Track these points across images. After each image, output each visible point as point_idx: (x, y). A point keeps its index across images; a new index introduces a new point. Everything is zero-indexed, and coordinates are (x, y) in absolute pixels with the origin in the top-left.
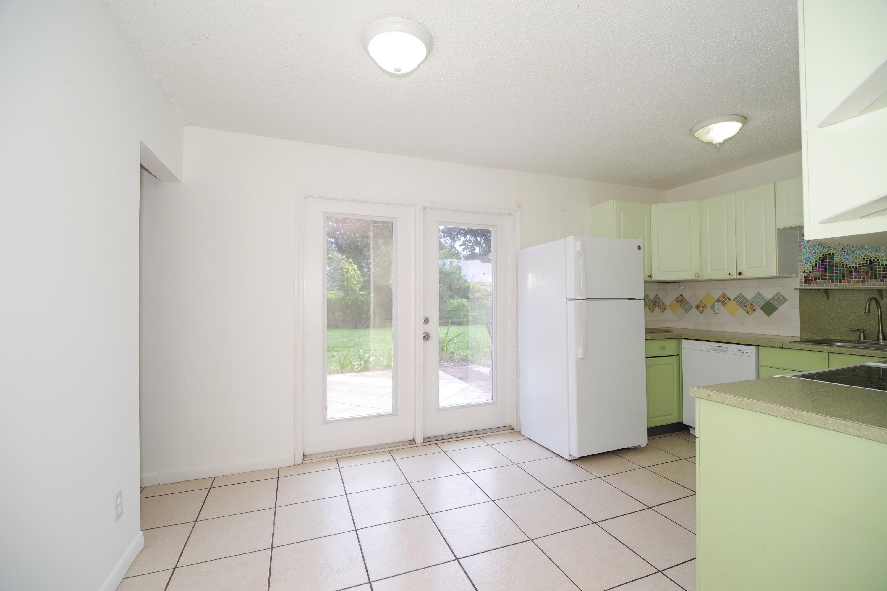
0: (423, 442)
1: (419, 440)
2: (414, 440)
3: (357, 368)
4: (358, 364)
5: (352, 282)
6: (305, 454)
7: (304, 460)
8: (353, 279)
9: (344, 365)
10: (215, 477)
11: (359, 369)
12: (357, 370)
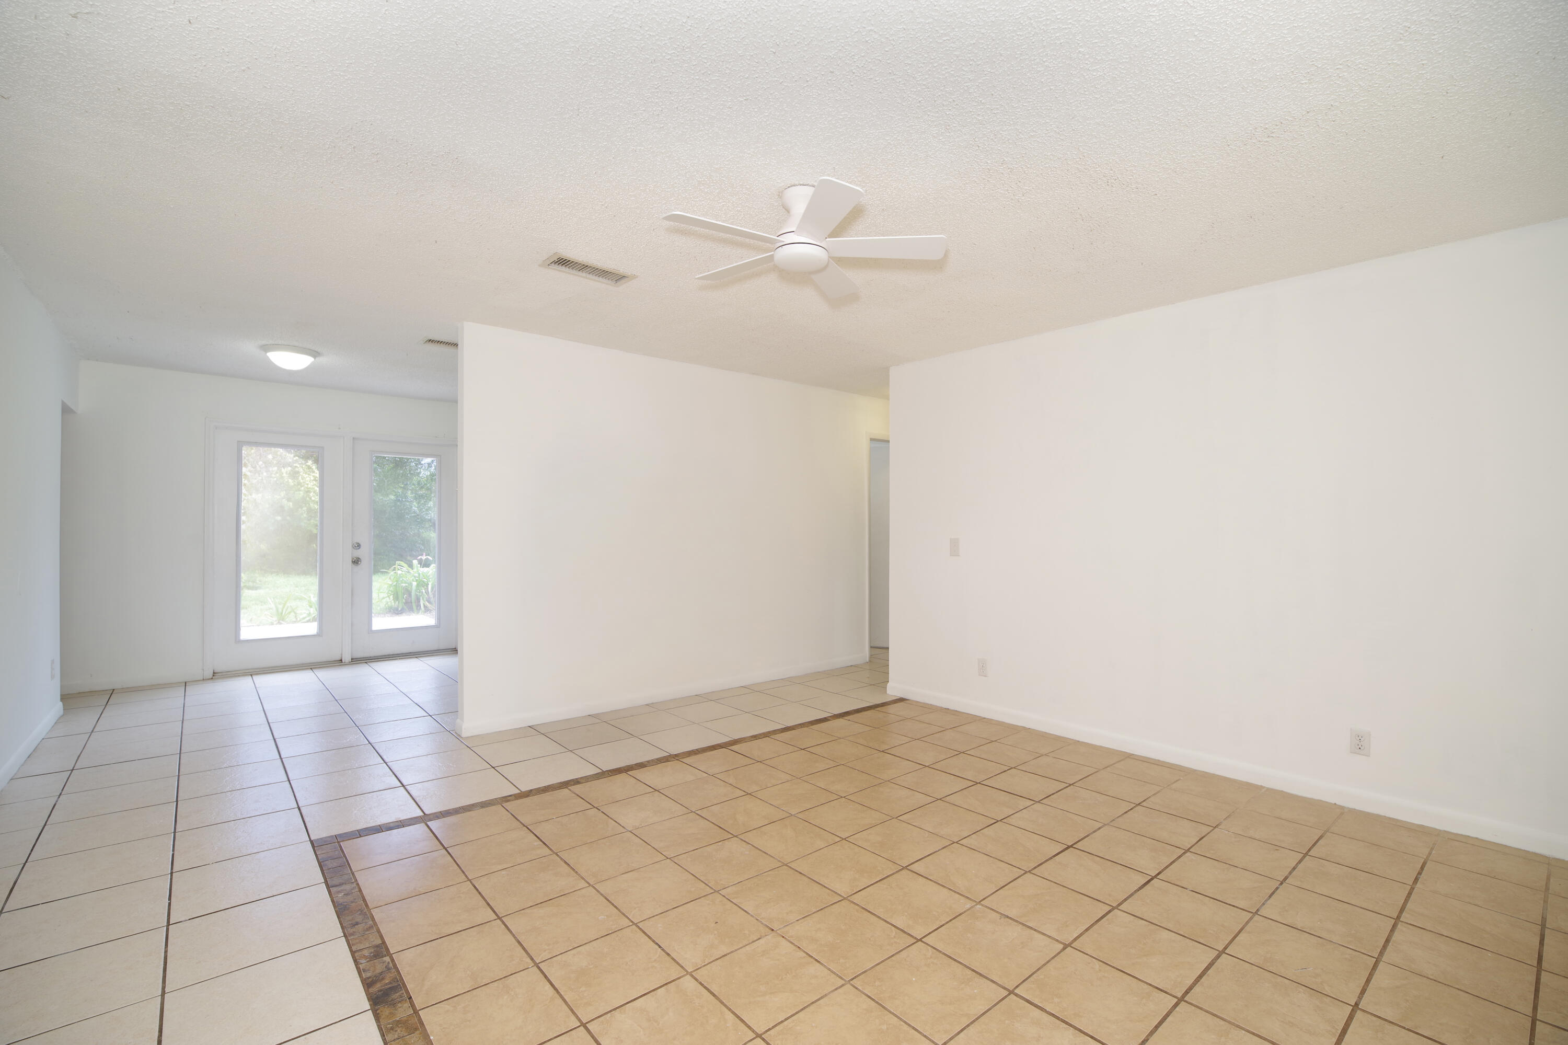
0: (350, 661)
1: (347, 658)
2: (341, 660)
3: (304, 618)
4: (305, 613)
5: (311, 498)
6: (215, 672)
7: (213, 676)
8: (312, 493)
9: (284, 613)
10: (114, 690)
11: (307, 619)
12: (303, 621)
